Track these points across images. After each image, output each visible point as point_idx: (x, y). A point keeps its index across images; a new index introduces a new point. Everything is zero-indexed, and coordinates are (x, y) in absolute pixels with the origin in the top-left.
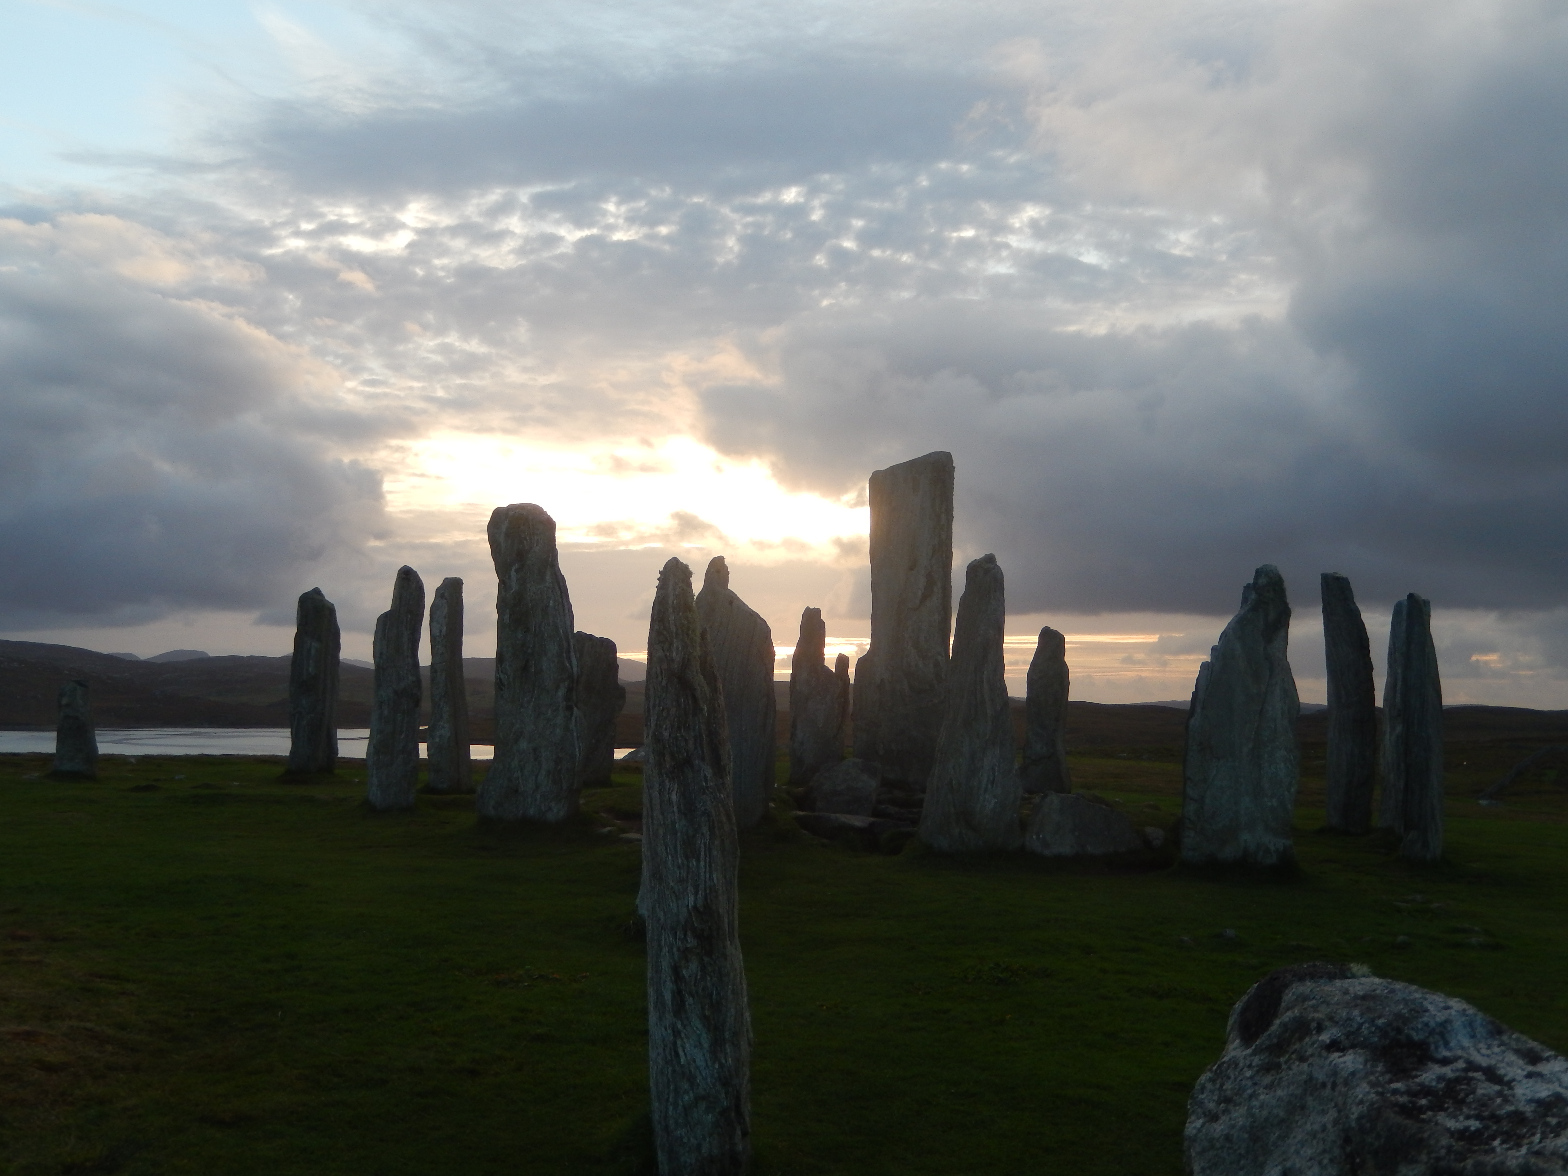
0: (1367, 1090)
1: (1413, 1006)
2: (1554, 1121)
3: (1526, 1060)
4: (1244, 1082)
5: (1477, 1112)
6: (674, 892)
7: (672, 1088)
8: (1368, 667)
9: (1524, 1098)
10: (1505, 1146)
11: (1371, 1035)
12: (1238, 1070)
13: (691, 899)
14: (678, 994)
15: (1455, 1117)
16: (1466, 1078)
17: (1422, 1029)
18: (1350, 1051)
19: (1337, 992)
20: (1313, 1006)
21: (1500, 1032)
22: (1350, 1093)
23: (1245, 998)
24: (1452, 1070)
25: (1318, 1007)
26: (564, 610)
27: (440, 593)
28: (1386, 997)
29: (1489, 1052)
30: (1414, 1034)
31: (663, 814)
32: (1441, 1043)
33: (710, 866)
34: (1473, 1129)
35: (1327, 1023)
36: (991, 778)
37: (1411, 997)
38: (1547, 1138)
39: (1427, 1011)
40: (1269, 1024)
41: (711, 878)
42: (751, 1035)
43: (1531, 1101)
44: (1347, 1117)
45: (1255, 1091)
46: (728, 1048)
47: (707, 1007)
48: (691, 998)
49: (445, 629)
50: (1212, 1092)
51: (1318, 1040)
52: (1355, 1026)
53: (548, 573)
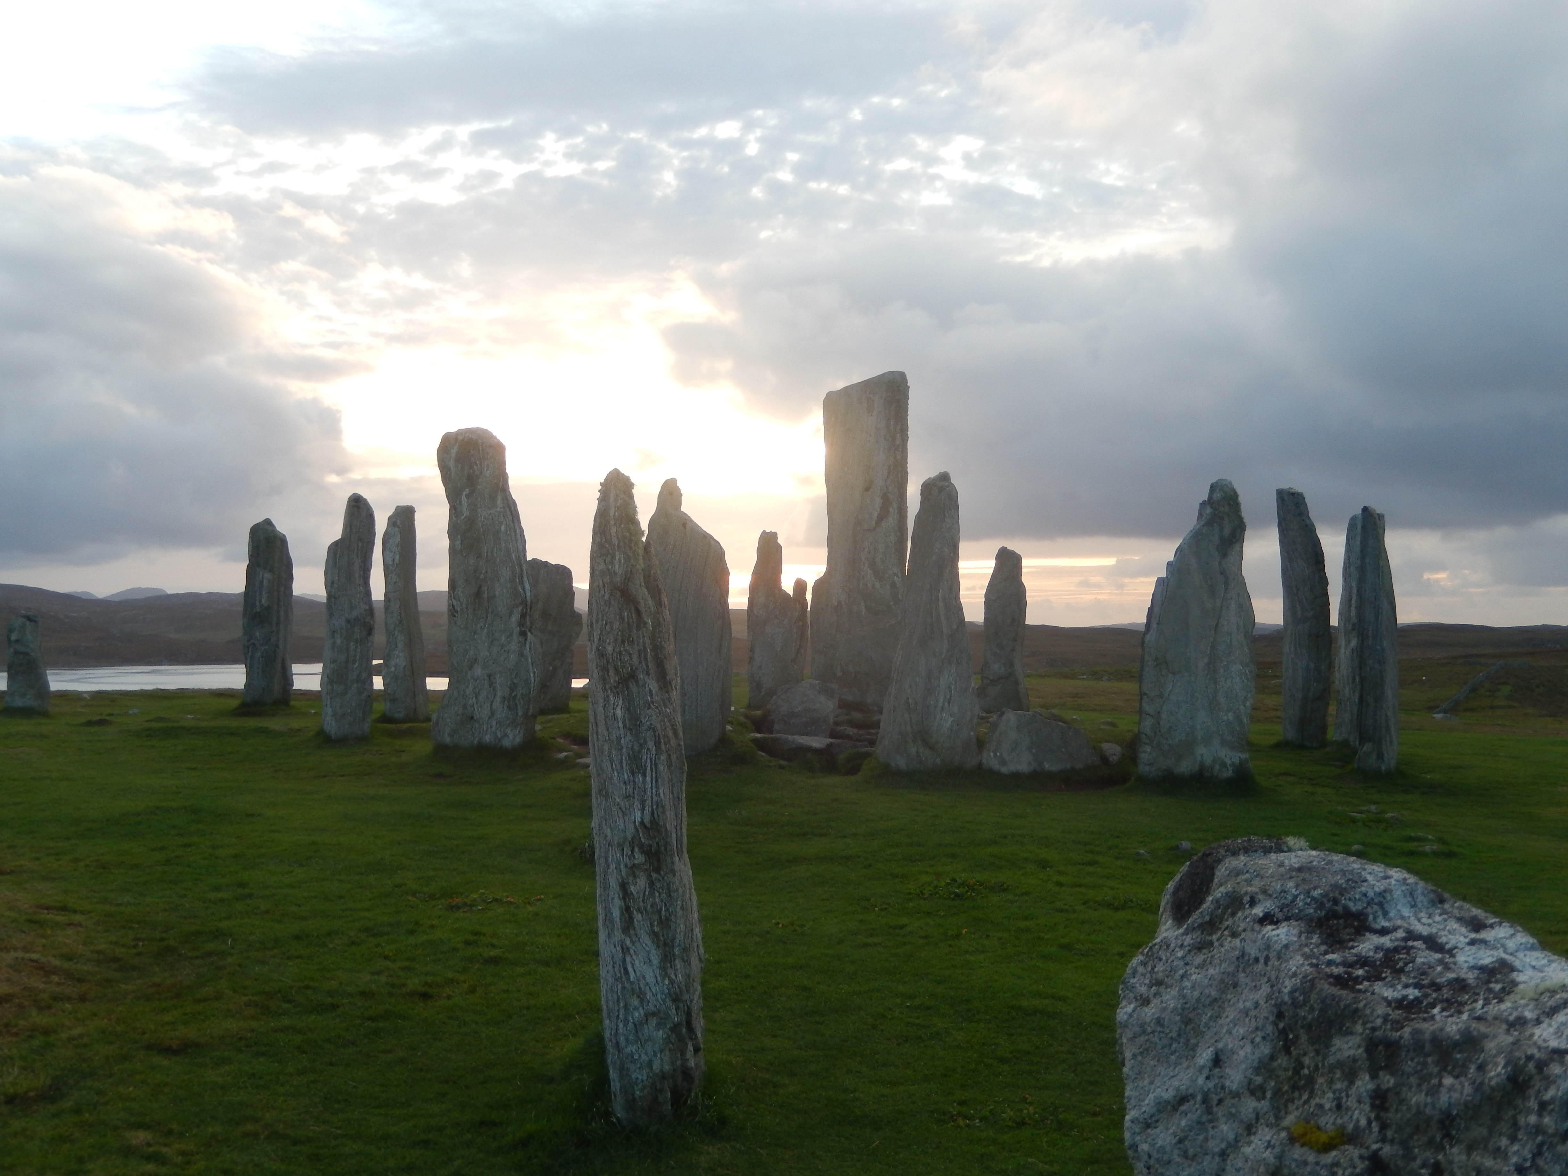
0: (1301, 962)
1: (1351, 877)
2: (1497, 987)
3: (1469, 928)
4: (1175, 963)
5: (1416, 980)
6: (620, 808)
7: (622, 1005)
8: (1323, 581)
9: (1467, 965)
10: (1445, 1014)
11: (1307, 906)
12: (1170, 951)
13: (638, 815)
14: (626, 911)
15: (1393, 986)
16: (1404, 948)
17: (1359, 900)
18: (1285, 924)
19: (1272, 865)
20: (1246, 881)
21: (1442, 901)
22: (1283, 966)
23: (1177, 877)
24: (1391, 940)
25: (1251, 881)
26: (516, 535)
27: (392, 521)
28: (1324, 869)
29: (1430, 921)
30: (1351, 904)
31: (608, 730)
32: (1380, 913)
33: (657, 781)
34: (1411, 997)
35: (1261, 897)
36: (948, 697)
37: (1350, 868)
38: (1490, 1004)
39: (1365, 881)
40: (1202, 902)
41: (658, 794)
42: (702, 950)
43: (1473, 968)
44: (1280, 991)
45: (1185, 972)
46: (678, 964)
47: (656, 923)
48: (640, 915)
49: (398, 557)
50: (1144, 975)
51: (1251, 914)
52: (1290, 898)
53: (499, 498)
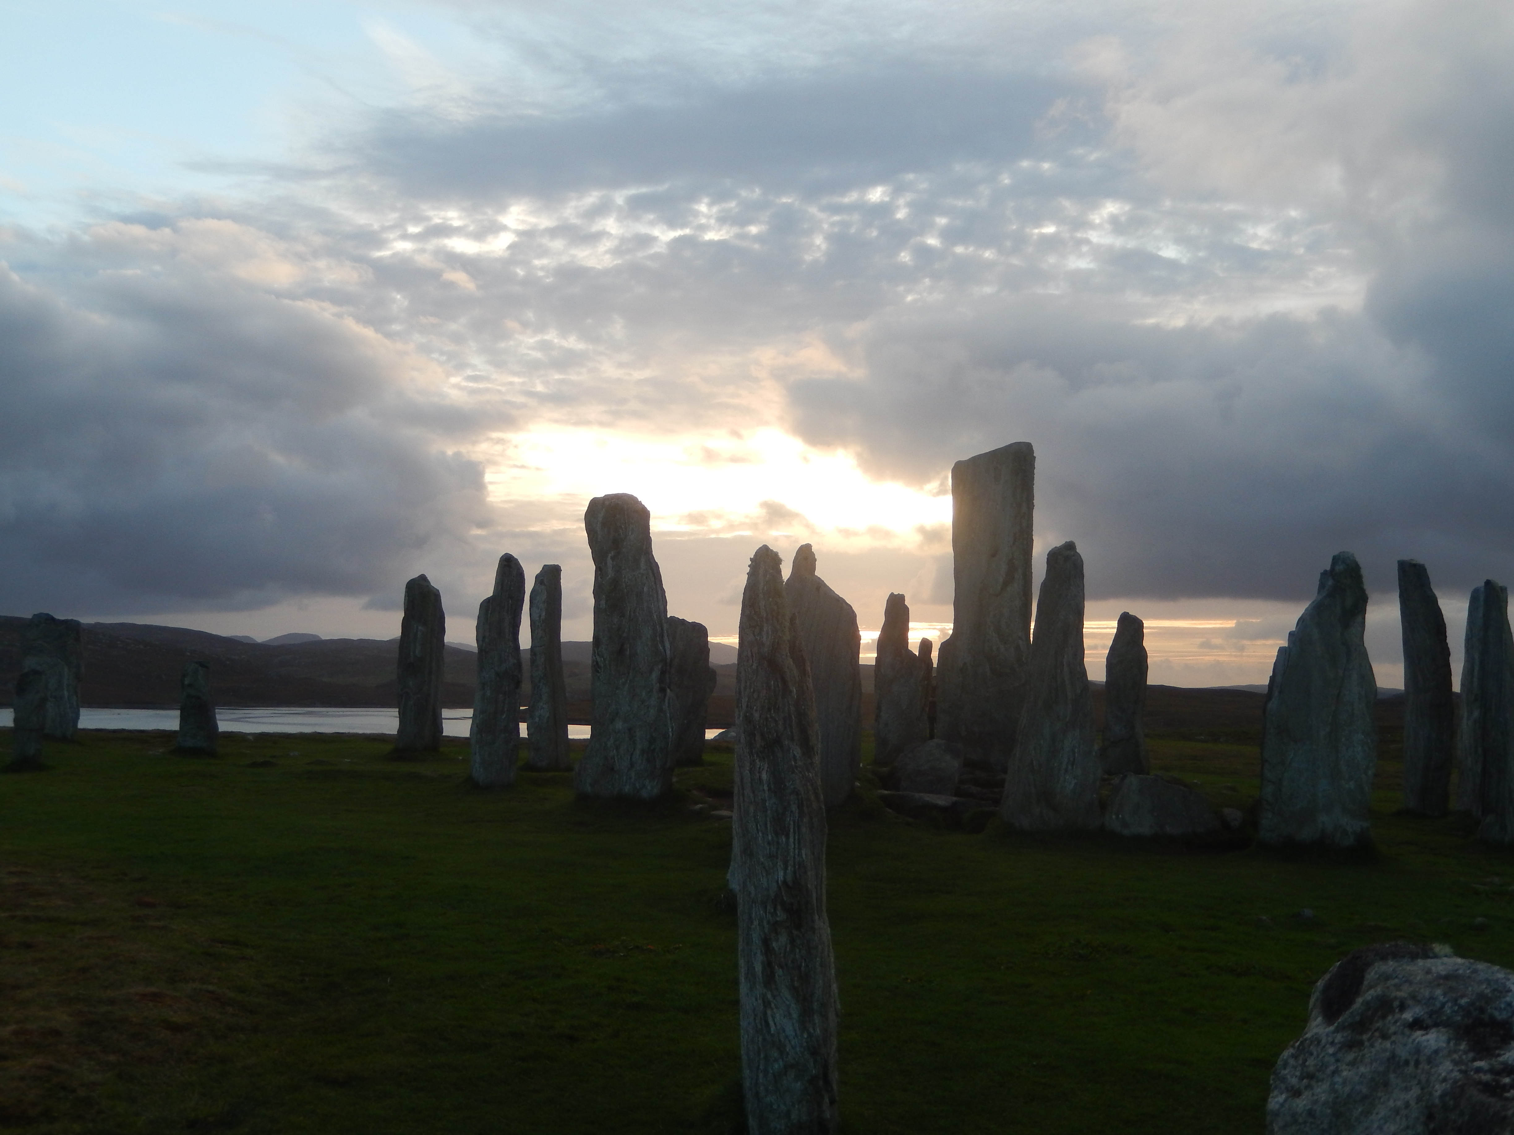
0: (1451, 1068)
1: (1496, 986)
4: (1326, 1059)
6: (764, 868)
7: (762, 1056)
8: (1446, 653)
11: (1454, 1014)
12: (1321, 1046)
13: (781, 874)
14: (768, 965)
17: (1505, 1009)
18: (1434, 1030)
19: (1420, 972)
20: (1395, 985)
22: (1433, 1070)
23: (1327, 976)
25: (1400, 986)
26: (657, 596)
27: (539, 579)
28: (1469, 977)
30: (1496, 1014)
31: (753, 792)
33: (799, 843)
35: (1410, 1002)
36: (1072, 759)
37: (1494, 978)
39: (1509, 991)
40: (1351, 1002)
41: (800, 855)
42: (839, 1006)
44: (1431, 1094)
45: (1337, 1067)
46: (817, 1019)
47: (796, 978)
48: (781, 970)
49: (544, 614)
50: (1295, 1068)
51: (1401, 1019)
52: (1438, 1005)
53: (643, 561)
